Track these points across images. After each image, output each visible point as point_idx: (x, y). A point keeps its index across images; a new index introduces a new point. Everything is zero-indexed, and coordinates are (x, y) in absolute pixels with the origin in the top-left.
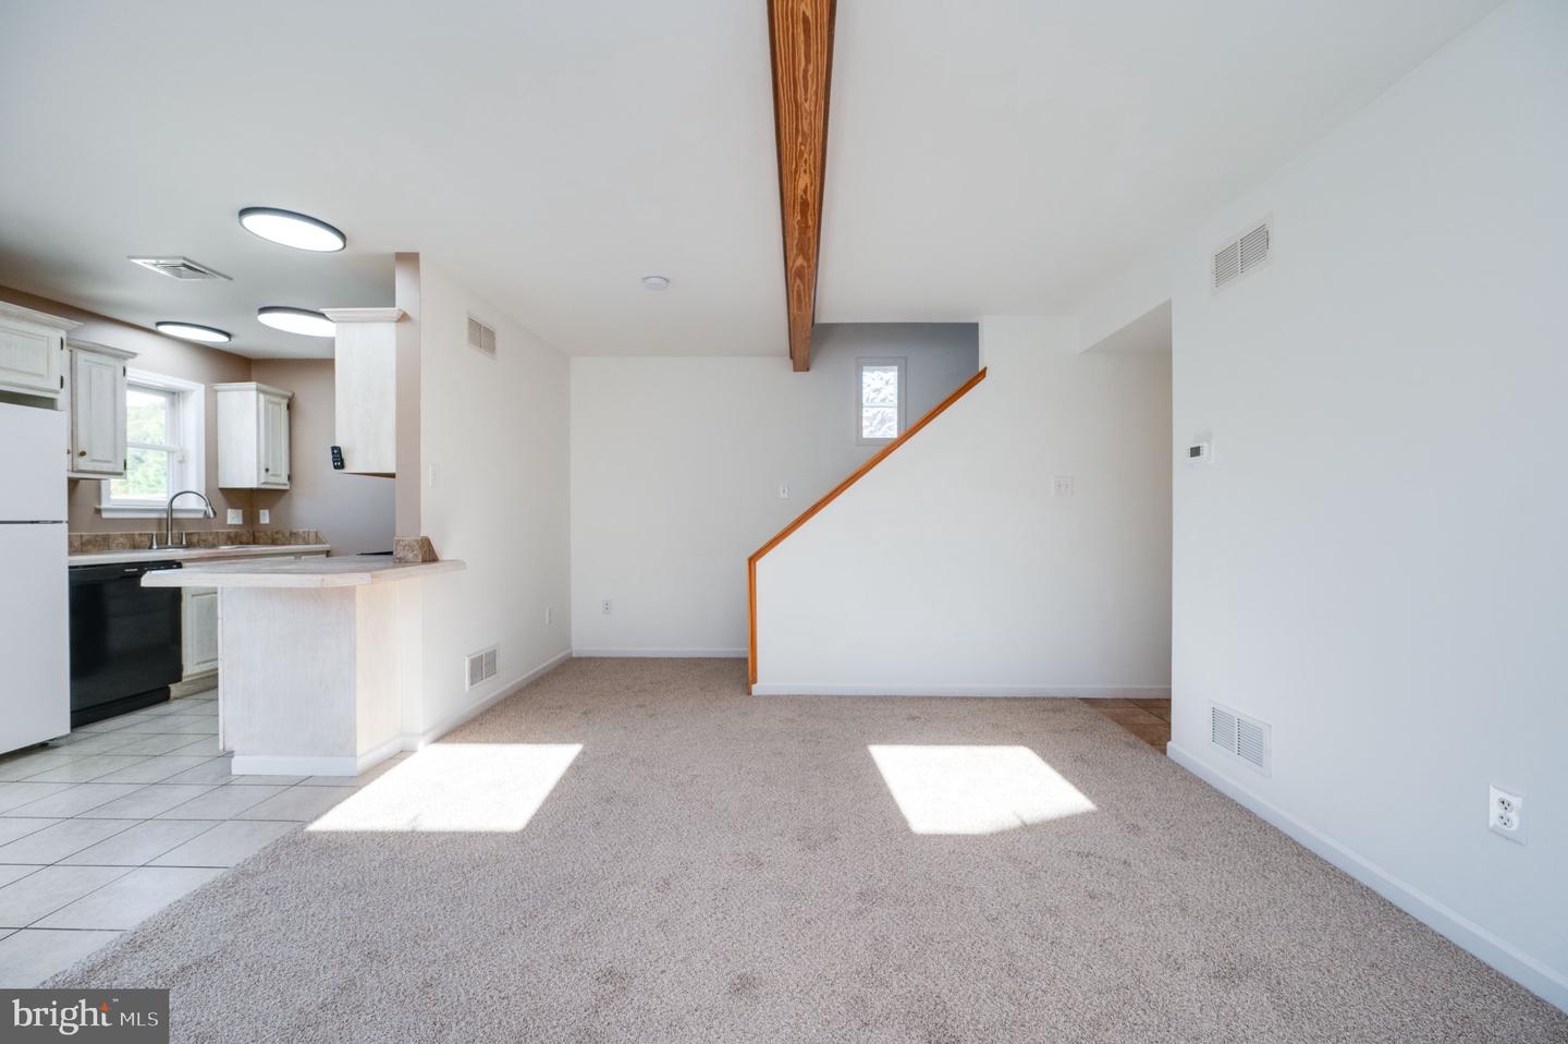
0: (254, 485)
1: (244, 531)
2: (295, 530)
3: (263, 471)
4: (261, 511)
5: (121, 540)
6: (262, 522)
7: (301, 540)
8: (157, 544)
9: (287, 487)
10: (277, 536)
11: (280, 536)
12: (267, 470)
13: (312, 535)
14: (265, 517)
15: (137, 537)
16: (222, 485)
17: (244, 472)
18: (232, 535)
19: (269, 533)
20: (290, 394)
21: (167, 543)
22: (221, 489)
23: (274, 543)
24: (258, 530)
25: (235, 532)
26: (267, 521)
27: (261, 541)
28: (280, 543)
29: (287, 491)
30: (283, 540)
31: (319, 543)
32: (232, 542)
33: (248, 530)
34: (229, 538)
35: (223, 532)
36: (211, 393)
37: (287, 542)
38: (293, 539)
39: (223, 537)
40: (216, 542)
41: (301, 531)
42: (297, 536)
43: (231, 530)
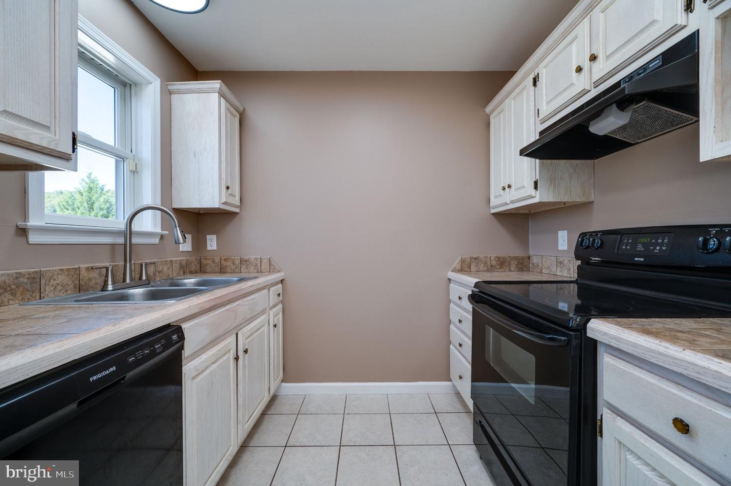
0: (216, 205)
2: (246, 257)
3: (224, 189)
4: (208, 237)
6: (209, 248)
7: (252, 268)
8: (114, 283)
9: (237, 210)
10: (225, 264)
11: (229, 263)
12: (228, 188)
13: (265, 265)
14: (212, 242)
15: (84, 273)
16: (176, 205)
17: (205, 192)
18: (184, 263)
19: (217, 260)
20: (241, 109)
21: (124, 280)
22: (175, 210)
23: (222, 271)
24: (206, 259)
25: (186, 261)
26: (215, 248)
27: (209, 269)
28: (230, 271)
29: (237, 213)
30: (233, 267)
31: (273, 271)
32: (184, 273)
33: (196, 259)
34: (181, 266)
35: (176, 261)
36: (167, 95)
37: (238, 270)
38: (243, 268)
39: (176, 266)
40: (170, 272)
41: (253, 259)
42: (248, 263)
43: (183, 258)
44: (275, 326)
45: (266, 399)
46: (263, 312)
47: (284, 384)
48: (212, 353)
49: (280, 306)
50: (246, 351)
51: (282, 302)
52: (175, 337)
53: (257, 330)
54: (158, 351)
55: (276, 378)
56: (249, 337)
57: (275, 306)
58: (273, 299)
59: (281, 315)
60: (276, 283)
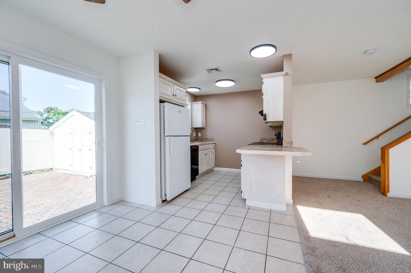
0: (201, 127)
1: (196, 138)
2: (207, 138)
3: (202, 123)
4: (199, 133)
6: (199, 136)
7: (208, 140)
9: (205, 127)
11: (203, 139)
13: (211, 140)
16: (193, 127)
17: (199, 124)
19: (201, 138)
20: (206, 104)
23: (202, 141)
24: (198, 138)
26: (200, 136)
27: (199, 141)
29: (204, 128)
31: (213, 141)
34: (194, 140)
36: (192, 104)
38: (206, 140)
44: (213, 153)
45: (211, 167)
46: (210, 149)
47: (215, 167)
48: (202, 152)
49: (214, 149)
50: (207, 154)
51: (215, 148)
53: (209, 152)
55: (213, 164)
56: (207, 152)
57: (213, 148)
58: (212, 147)
59: (214, 151)
60: (213, 144)
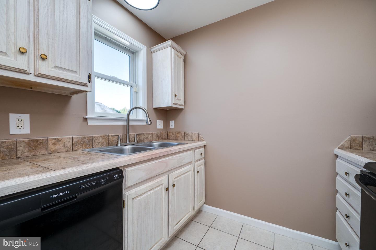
0: (170, 105)
1: (164, 132)
2: (187, 132)
3: (174, 96)
4: (171, 122)
5: (101, 140)
6: (171, 127)
7: (190, 138)
8: (121, 143)
9: (183, 107)
10: (178, 135)
11: (179, 135)
12: (176, 96)
13: (196, 137)
14: (172, 124)
15: (110, 137)
16: (154, 107)
17: (165, 99)
18: (159, 134)
19: (174, 133)
20: (185, 53)
21: (126, 142)
22: (155, 109)
23: (176, 139)
24: (169, 132)
25: (160, 133)
26: (173, 127)
27: (171, 138)
28: (180, 139)
29: (183, 109)
30: (181, 137)
31: (200, 140)
32: (159, 139)
33: (165, 132)
34: (157, 136)
35: (155, 133)
36: (150, 55)
37: (183, 139)
38: (186, 137)
39: (155, 136)
40: (152, 139)
41: (190, 133)
42: (188, 135)
43: (158, 132)
44: (198, 172)
45: (191, 213)
46: (190, 163)
47: (205, 205)
48: (149, 185)
49: (203, 160)
50: (174, 186)
51: (204, 158)
52: (116, 176)
53: (184, 174)
54: (102, 183)
55: (199, 202)
56: (177, 177)
57: (199, 160)
58: (197, 156)
59: (203, 166)
60: (200, 147)
